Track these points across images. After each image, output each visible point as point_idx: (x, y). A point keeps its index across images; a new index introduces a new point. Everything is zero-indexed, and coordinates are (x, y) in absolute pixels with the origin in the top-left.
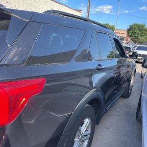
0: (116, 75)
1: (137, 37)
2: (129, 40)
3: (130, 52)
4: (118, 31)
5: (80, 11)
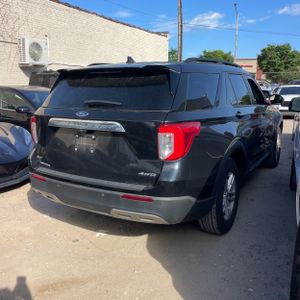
0: (252, 130)
1: (279, 70)
2: (263, 77)
3: (270, 96)
5: (165, 34)
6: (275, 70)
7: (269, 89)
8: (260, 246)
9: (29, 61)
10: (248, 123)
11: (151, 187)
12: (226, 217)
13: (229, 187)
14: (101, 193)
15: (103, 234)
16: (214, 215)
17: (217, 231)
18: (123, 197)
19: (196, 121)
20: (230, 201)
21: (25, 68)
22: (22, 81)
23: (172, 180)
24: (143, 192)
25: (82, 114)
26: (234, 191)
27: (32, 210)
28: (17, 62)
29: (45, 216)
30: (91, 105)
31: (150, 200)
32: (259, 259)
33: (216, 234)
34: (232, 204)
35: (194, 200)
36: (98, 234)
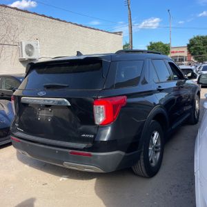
0: (176, 97)
1: (202, 53)
2: (192, 59)
4: (175, 50)
5: (120, 33)
6: (200, 53)
7: (193, 67)
8: (178, 186)
9: (25, 57)
10: (172, 93)
11: (90, 145)
12: (153, 164)
13: (155, 141)
14: (55, 150)
15: (65, 179)
16: (142, 164)
17: (146, 175)
18: (71, 153)
19: (123, 95)
20: (156, 152)
21: (23, 61)
22: (21, 70)
23: (105, 140)
24: (84, 149)
25: (42, 93)
26: (159, 144)
27: (18, 161)
28: (18, 58)
29: (26, 166)
30: (48, 87)
31: (90, 155)
32: (177, 196)
33: (145, 177)
34: (159, 154)
35: (123, 153)
36: (61, 179)
